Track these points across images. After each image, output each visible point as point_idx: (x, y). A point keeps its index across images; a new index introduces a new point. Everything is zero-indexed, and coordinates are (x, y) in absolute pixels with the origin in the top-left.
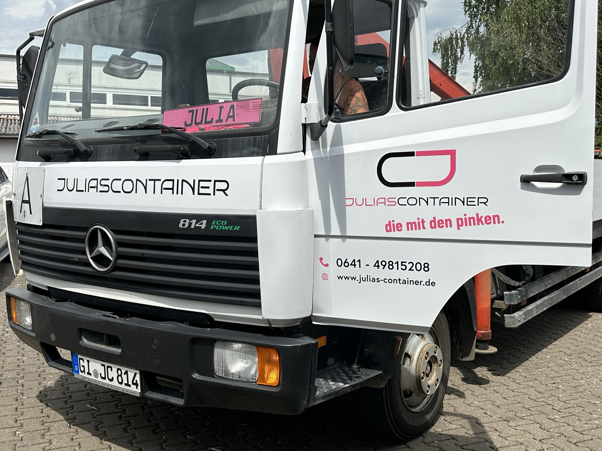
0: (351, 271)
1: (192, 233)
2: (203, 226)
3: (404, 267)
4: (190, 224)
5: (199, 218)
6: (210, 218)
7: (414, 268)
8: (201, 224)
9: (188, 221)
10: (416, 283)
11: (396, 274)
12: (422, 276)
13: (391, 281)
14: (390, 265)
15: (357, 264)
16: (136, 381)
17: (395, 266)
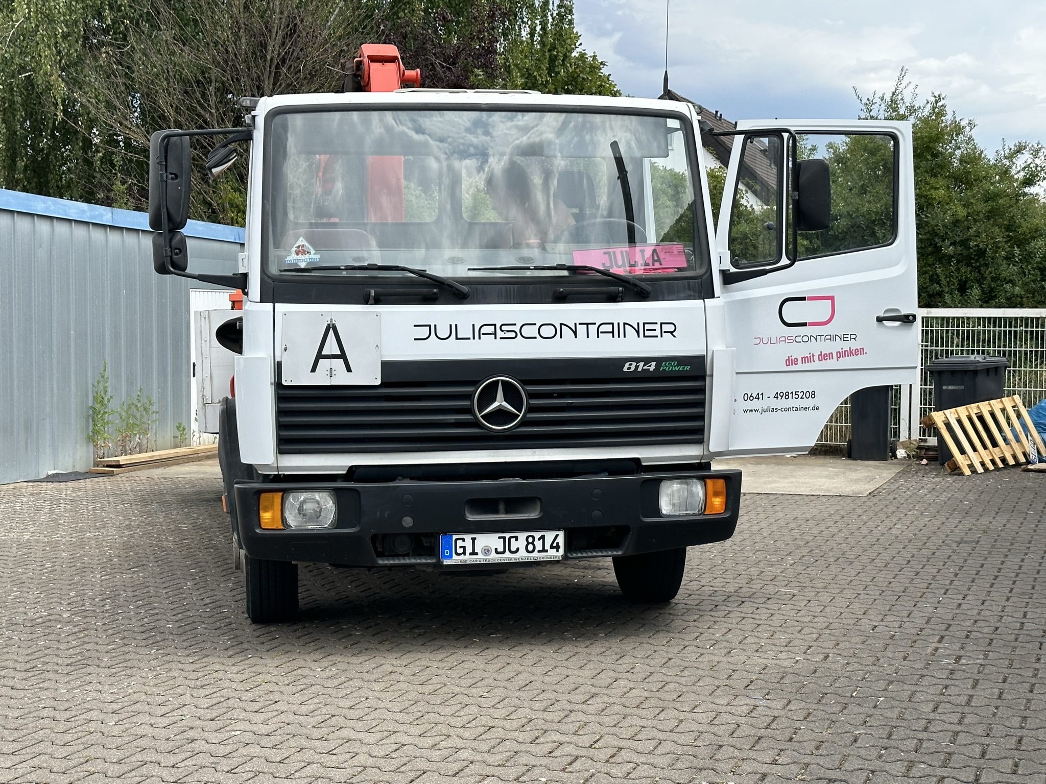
0: (755, 404)
1: (639, 376)
2: (652, 369)
3: (797, 396)
4: (637, 367)
5: (647, 360)
6: (659, 360)
7: (804, 396)
8: (650, 366)
9: (634, 364)
10: (806, 409)
11: (792, 402)
12: (809, 403)
13: (787, 409)
14: (787, 395)
15: (760, 396)
16: (558, 543)
17: (790, 395)
